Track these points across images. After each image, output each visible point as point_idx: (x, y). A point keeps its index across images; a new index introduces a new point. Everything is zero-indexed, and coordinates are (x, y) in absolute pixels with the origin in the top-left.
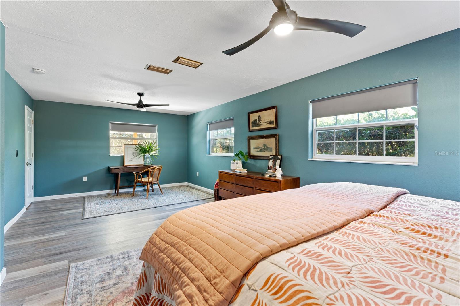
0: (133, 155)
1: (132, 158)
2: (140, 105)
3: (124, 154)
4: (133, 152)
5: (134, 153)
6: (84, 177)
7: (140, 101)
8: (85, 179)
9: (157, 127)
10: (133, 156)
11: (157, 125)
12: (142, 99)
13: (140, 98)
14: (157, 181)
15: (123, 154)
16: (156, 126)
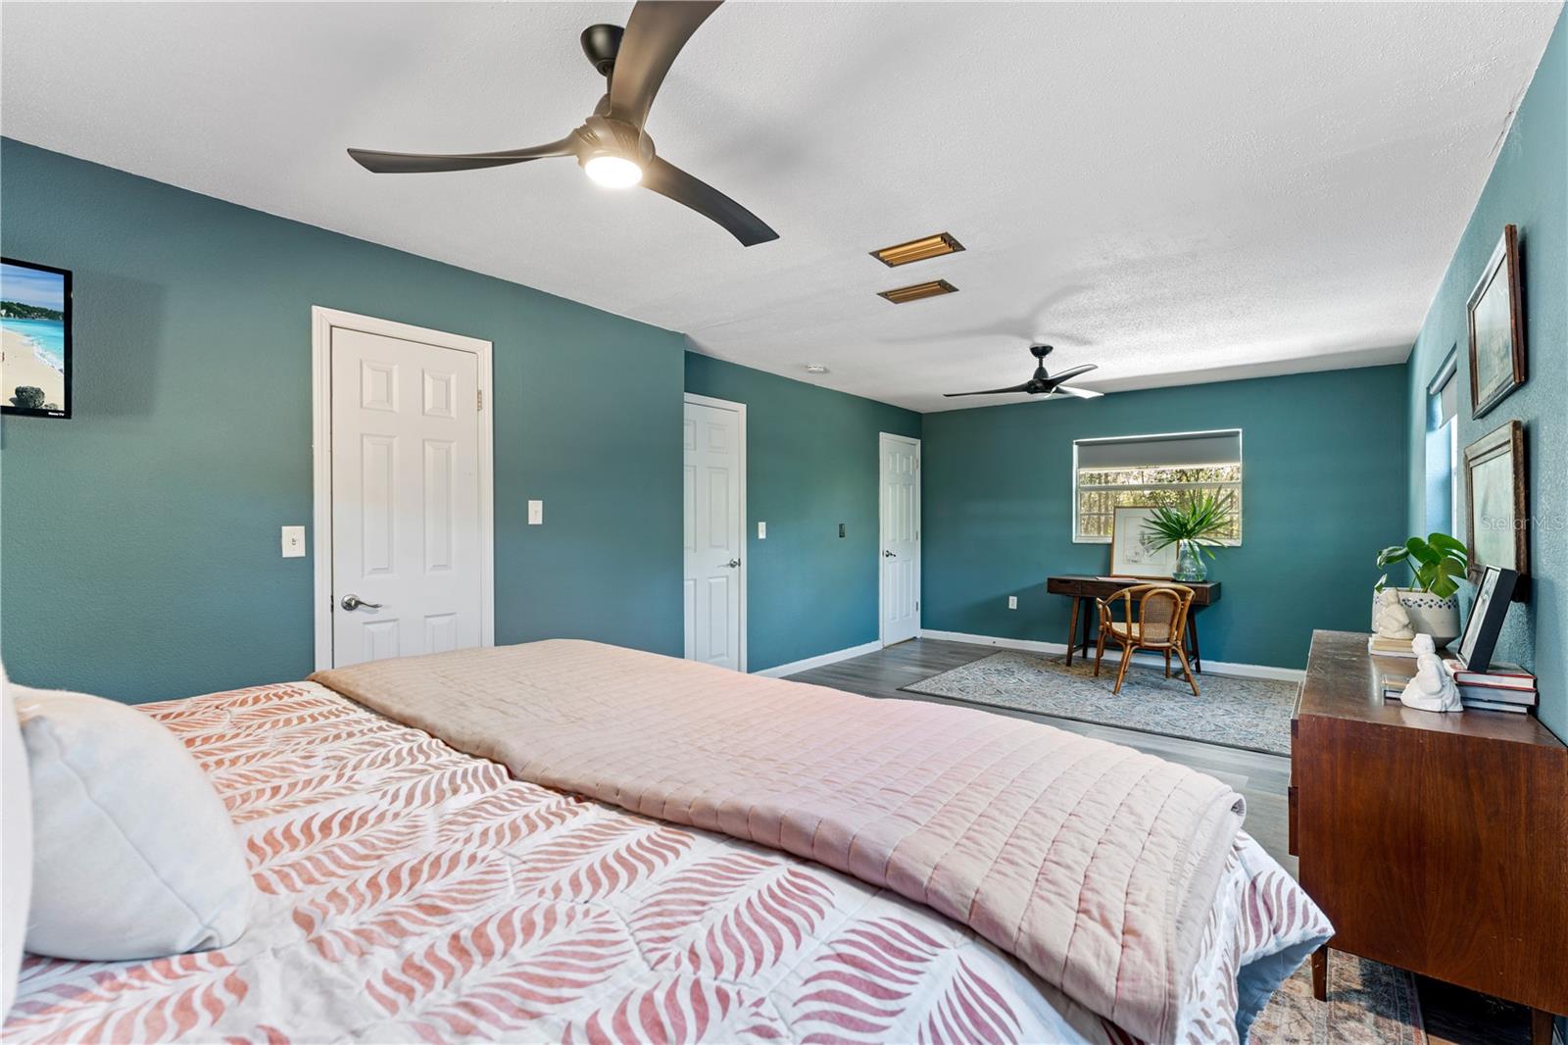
0: (1143, 544)
1: (1136, 554)
2: (1042, 382)
3: (1113, 540)
4: (1143, 534)
5: (1146, 537)
6: (1011, 598)
7: (1041, 372)
8: (1013, 602)
9: (1241, 435)
10: (1140, 545)
11: (1240, 430)
12: (1044, 366)
13: (1041, 363)
14: (1168, 641)
15: (1110, 541)
16: (1238, 433)
